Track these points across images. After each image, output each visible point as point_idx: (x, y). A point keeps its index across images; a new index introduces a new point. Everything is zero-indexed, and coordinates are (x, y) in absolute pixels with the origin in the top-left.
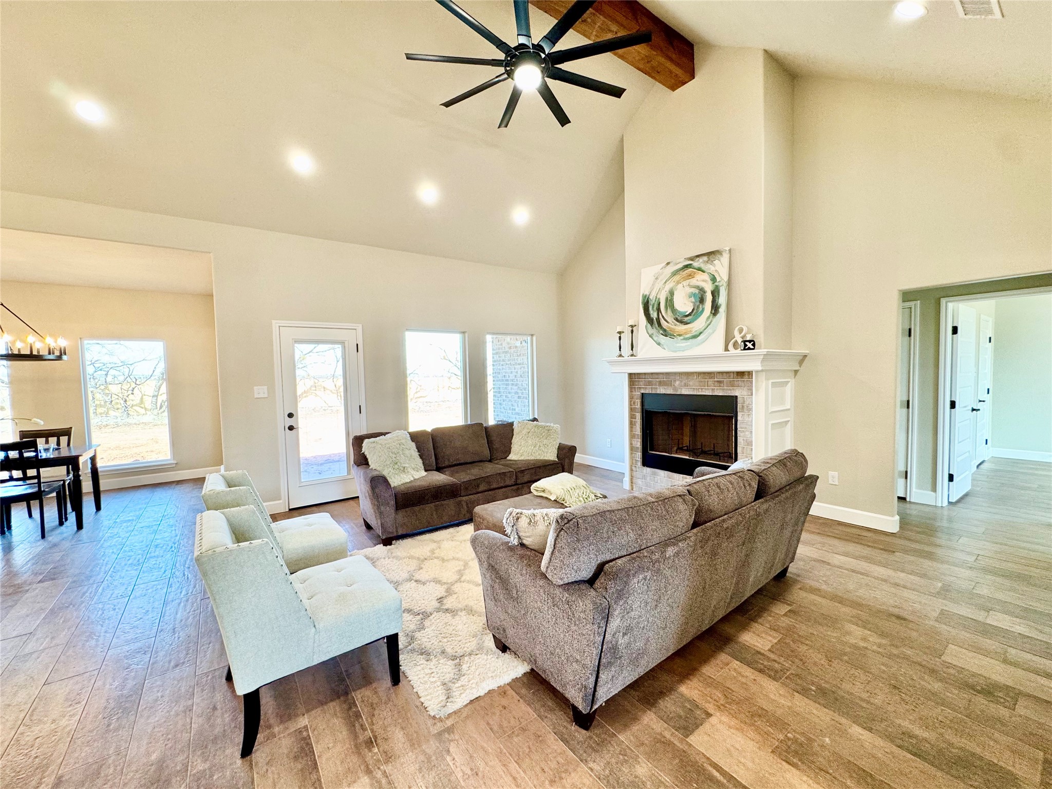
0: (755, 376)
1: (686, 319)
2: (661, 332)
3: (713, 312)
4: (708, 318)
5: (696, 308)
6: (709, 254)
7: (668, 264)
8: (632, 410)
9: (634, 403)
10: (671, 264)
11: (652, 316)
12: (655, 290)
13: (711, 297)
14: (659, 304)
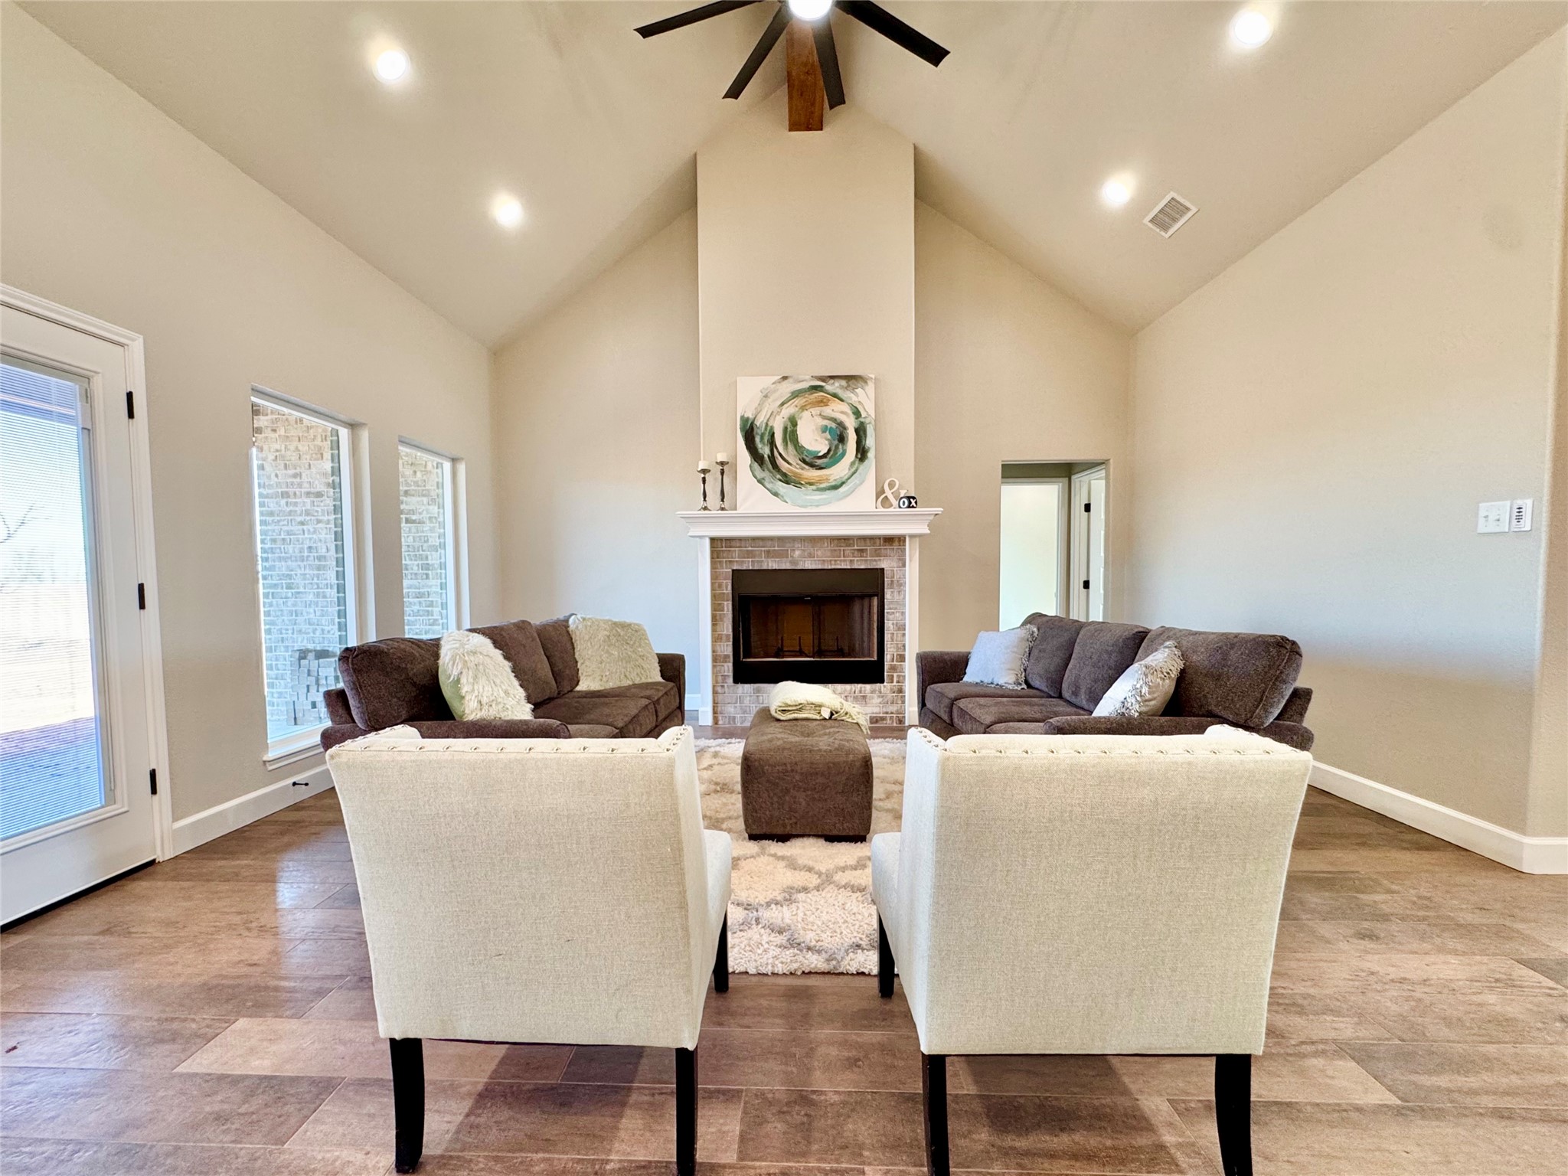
0: (910, 544)
1: (819, 462)
2: (779, 476)
3: (859, 456)
4: (853, 464)
5: (833, 448)
6: (849, 378)
7: (785, 378)
8: (715, 597)
9: (720, 586)
10: (790, 380)
11: (760, 451)
12: (764, 413)
13: (855, 437)
14: (772, 435)
